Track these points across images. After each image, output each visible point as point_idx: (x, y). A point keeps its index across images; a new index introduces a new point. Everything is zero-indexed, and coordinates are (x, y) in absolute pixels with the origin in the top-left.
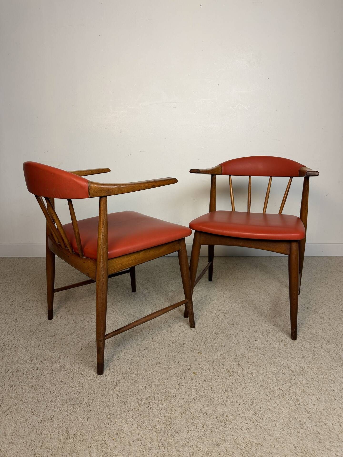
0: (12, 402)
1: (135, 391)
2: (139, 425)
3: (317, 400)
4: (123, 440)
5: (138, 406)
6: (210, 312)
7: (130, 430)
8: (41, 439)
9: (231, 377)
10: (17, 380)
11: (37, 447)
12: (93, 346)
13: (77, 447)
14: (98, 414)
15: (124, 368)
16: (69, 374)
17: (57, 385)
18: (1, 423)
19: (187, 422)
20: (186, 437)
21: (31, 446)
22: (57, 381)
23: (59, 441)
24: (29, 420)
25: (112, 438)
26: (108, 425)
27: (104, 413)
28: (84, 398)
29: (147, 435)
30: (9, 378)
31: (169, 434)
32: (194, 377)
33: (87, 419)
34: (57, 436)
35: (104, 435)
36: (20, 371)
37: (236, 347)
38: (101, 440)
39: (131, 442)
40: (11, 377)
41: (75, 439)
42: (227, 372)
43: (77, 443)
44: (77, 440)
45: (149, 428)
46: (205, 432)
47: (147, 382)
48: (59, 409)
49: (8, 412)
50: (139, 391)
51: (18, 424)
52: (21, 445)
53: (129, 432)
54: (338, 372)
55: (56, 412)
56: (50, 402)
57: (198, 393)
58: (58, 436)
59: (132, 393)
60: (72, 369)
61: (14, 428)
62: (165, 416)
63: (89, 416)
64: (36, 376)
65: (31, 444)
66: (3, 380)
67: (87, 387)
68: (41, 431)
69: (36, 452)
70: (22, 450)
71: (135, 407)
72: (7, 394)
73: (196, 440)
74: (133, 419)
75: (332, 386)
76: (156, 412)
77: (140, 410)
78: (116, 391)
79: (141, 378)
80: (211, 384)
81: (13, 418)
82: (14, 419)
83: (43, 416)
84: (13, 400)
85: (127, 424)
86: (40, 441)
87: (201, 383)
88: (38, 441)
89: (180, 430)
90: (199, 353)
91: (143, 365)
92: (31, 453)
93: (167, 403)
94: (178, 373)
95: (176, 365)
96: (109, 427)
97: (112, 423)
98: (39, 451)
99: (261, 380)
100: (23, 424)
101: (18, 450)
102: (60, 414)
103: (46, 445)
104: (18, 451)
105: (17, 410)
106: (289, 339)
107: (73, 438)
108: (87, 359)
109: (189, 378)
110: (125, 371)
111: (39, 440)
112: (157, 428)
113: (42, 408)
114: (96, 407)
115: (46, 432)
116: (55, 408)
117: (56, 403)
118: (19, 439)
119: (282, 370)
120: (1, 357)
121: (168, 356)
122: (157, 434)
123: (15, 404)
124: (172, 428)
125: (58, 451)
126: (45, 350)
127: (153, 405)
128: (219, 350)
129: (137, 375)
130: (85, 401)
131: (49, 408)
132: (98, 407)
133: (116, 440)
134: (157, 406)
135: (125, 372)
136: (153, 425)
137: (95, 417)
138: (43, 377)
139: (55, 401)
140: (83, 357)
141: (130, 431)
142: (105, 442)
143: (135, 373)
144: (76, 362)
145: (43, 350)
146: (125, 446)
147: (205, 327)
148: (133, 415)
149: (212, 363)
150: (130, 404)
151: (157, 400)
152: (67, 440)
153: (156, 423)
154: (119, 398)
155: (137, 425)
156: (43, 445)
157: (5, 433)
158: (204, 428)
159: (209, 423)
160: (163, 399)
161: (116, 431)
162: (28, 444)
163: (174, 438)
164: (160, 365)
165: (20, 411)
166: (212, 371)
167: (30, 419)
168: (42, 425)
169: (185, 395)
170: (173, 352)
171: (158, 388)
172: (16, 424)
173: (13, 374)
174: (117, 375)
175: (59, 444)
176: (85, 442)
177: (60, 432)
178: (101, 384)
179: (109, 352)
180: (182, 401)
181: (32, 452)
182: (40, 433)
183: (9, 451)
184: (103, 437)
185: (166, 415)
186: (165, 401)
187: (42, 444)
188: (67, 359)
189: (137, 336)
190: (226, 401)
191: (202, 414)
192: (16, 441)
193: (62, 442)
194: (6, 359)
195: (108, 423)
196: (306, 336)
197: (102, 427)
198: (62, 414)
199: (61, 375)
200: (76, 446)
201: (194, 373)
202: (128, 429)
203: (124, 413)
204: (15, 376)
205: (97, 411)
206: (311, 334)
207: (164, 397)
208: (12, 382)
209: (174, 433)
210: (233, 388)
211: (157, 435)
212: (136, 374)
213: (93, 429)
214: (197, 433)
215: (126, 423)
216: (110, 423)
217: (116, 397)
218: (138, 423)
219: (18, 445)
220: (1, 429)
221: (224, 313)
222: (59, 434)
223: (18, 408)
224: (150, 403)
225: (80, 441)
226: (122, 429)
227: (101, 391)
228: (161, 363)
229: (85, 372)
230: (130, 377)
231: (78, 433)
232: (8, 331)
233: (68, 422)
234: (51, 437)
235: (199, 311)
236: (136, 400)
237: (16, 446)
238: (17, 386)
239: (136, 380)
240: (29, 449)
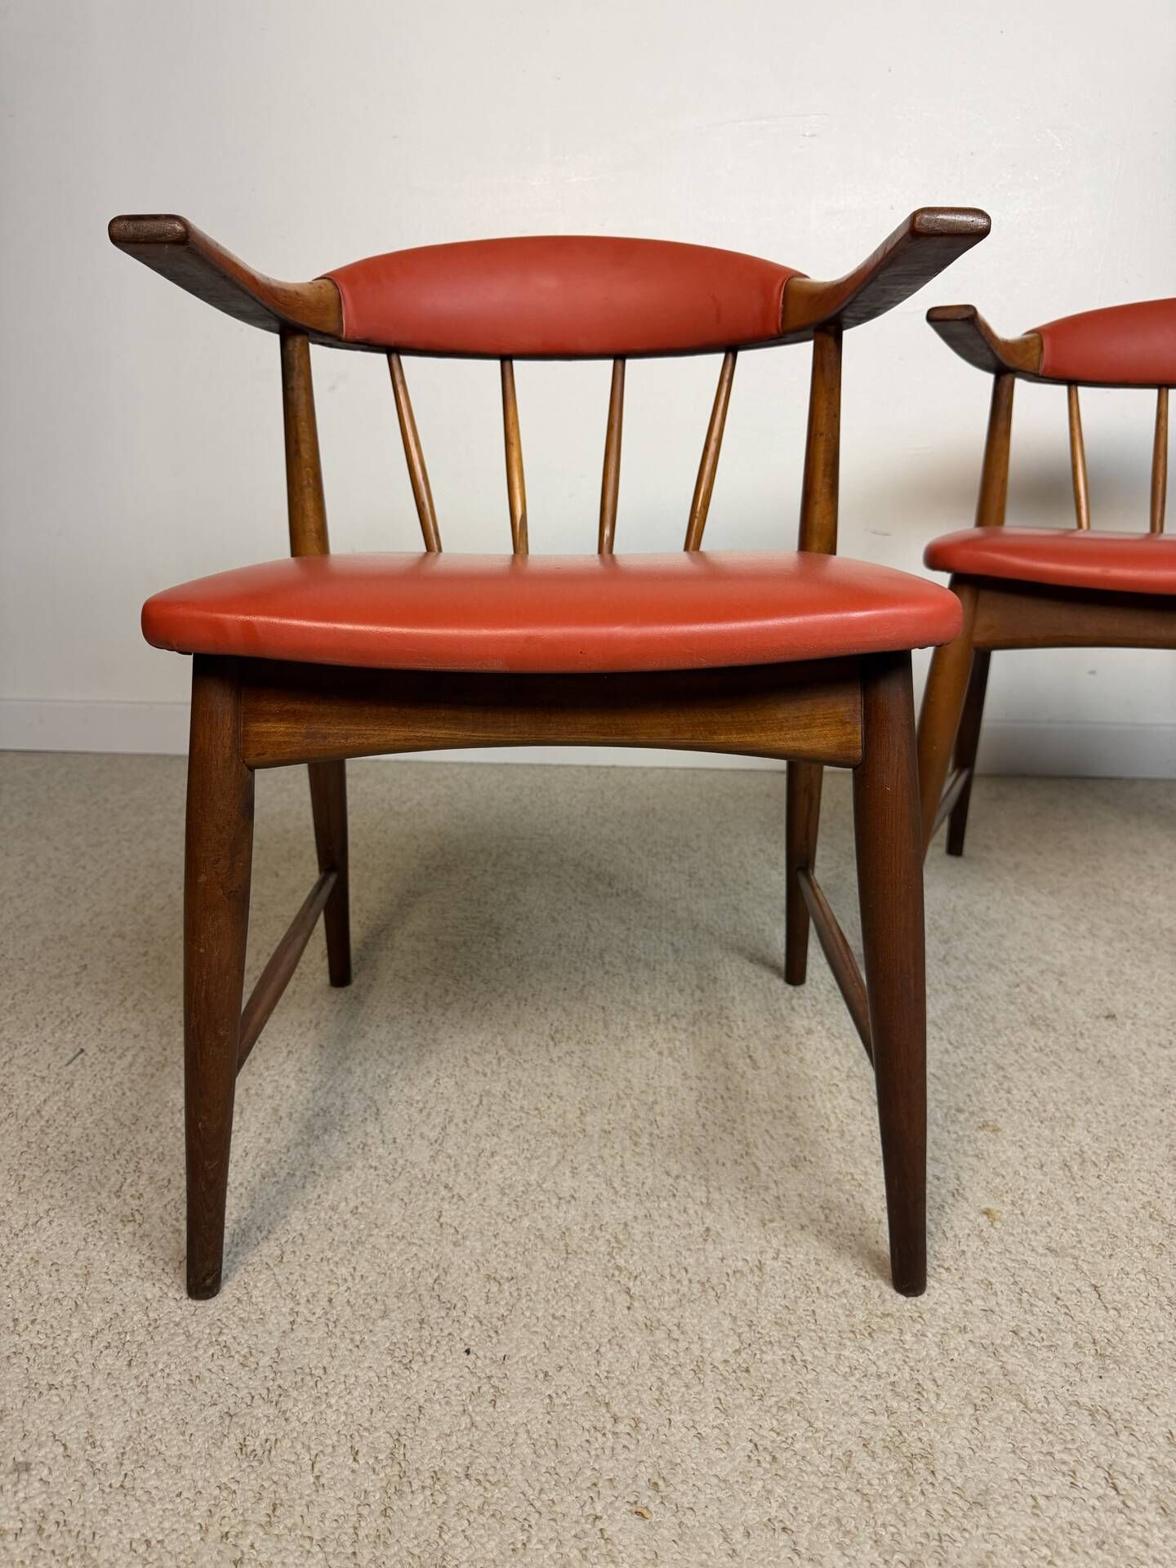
0: (128, 1290)
1: (714, 1281)
2: (761, 1448)
4: (689, 1519)
5: (738, 1352)
6: (991, 966)
7: (717, 1470)
8: (266, 1484)
10: (156, 1197)
11: (245, 1522)
12: (488, 1071)
13: (455, 1541)
14: (546, 1374)
15: (640, 1169)
16: (390, 1184)
17: (338, 1230)
18: (75, 1387)
19: (1018, 1451)
20: (1033, 1530)
21: (216, 1517)
22: (333, 1208)
23: (357, 1502)
24: (208, 1381)
25: (634, 1508)
26: (599, 1435)
27: (573, 1371)
28: (466, 1294)
29: (817, 1504)
30: (119, 1184)
31: (936, 1508)
32: (992, 1231)
33: (490, 1397)
34: (347, 1472)
35: (589, 1485)
36: (168, 1158)
37: (1158, 1110)
38: (575, 1511)
39: (738, 1535)
40: (129, 1181)
41: (441, 1499)
42: (1151, 1217)
43: (453, 1521)
44: (452, 1505)
45: (818, 1466)
46: (1126, 1511)
47: (764, 1243)
48: (352, 1340)
49: (107, 1336)
50: (733, 1280)
51: (155, 1395)
52: (170, 1506)
53: (714, 1481)
55: (338, 1353)
56: (308, 1301)
57: (1032, 1305)
58: (353, 1471)
59: (696, 1287)
60: (401, 1162)
61: (134, 1415)
62: (890, 1412)
63: (501, 1386)
64: (241, 1184)
65: (216, 1505)
66: (94, 1190)
67: (478, 1245)
68: (267, 1441)
69: (242, 1552)
70: (174, 1536)
71: (726, 1357)
72: (107, 1251)
73: (1091, 1552)
74: (724, 1411)
76: (836, 1387)
77: (751, 1370)
78: (617, 1273)
79: (728, 1219)
80: (1085, 1267)
81: (130, 1364)
82: (135, 1371)
83: (274, 1365)
84: (133, 1280)
85: (699, 1436)
86: (265, 1494)
87: (1032, 1259)
88: (250, 1494)
89: (987, 1491)
90: (988, 1126)
91: (729, 1164)
92: (219, 1552)
93: (887, 1348)
96: (609, 1444)
97: (622, 1428)
98: (256, 1545)
100: (177, 1398)
101: (152, 1529)
102: (357, 1364)
103: (291, 1516)
104: (150, 1535)
105: (153, 1326)
107: (428, 1492)
108: (465, 1122)
109: (969, 1235)
110: (649, 1181)
111: (256, 1489)
112: (861, 1469)
113: (270, 1327)
114: (531, 1341)
115: (292, 1447)
116: (330, 1334)
117: (334, 1308)
118: (157, 1473)
120: (90, 1096)
121: (842, 1133)
122: (866, 1504)
123: (144, 1301)
124: (940, 1479)
125: (354, 1553)
126: (277, 1078)
127: (816, 1352)
128: (1080, 1120)
129: (709, 1204)
130: (471, 1313)
131: (301, 1332)
132: (538, 1340)
133: (654, 1518)
134: (839, 1357)
135: (646, 1188)
136: (839, 1453)
137: (529, 1389)
139: (330, 1300)
140: (449, 1114)
141: (722, 1475)
142: (599, 1525)
143: (698, 1194)
144: (418, 1133)
145: (268, 1079)
146: (708, 1554)
147: (984, 1024)
148: (722, 1396)
149: (1060, 1172)
150: (696, 1339)
151: (830, 1329)
152: (400, 1498)
153: (852, 1444)
154: (636, 1304)
155: (751, 1446)
156: (277, 1513)
157: (90, 1435)
158: (1115, 1488)
159: (1134, 1461)
160: (862, 1327)
161: (646, 1473)
162: (203, 1506)
163: (967, 1535)
164: (809, 1169)
165: (165, 1336)
166: (1072, 1209)
167: (214, 1376)
168: (271, 1411)
169: (965, 1312)
170: (860, 1118)
171: (823, 1269)
172: (143, 1398)
173: (137, 1170)
174: (613, 1202)
175: (360, 1515)
176: (493, 1515)
177: (360, 1454)
178: (542, 1237)
179: (561, 1098)
180: (962, 1338)
181: (221, 1547)
182: (259, 1452)
183: (106, 1535)
184: (585, 1495)
185: (895, 1405)
186: (870, 1334)
187: (274, 1510)
188: (376, 1119)
189: (677, 1043)
191: (1086, 1413)
192: (144, 1481)
193: (377, 1508)
194: (108, 1105)
195: (599, 1425)
197: (574, 1443)
198: (366, 1365)
199: (352, 1187)
200: (446, 1537)
201: (987, 1212)
202: (710, 1463)
203: (675, 1380)
204: (145, 1177)
205: (536, 1361)
207: (860, 1315)
208: (135, 1203)
209: (960, 1503)
211: (870, 1508)
212: (704, 1201)
213: (528, 1451)
214: (1087, 1514)
215: (694, 1432)
216: (609, 1426)
217: (623, 1300)
218: (756, 1439)
219: (154, 1504)
220: (75, 1417)
221: (1054, 973)
222: (355, 1466)
223: (156, 1320)
224: (801, 1342)
225: (465, 1512)
226: (679, 1460)
227: (544, 1269)
228: (813, 1159)
229: (461, 1179)
230: (675, 1215)
231: (455, 1466)
232: (121, 997)
233: (398, 1404)
234: (317, 1477)
235: (939, 960)
236: (726, 1323)
237: (144, 1511)
238: (155, 1220)
239: (708, 1230)
240: (207, 1530)
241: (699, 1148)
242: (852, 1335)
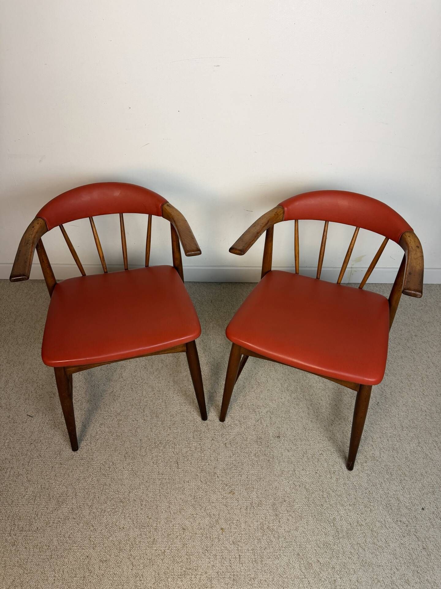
0: (15, 571)
1: (153, 558)
3: (357, 581)
6: (253, 410)
9: (265, 537)
10: (20, 535)
15: (141, 515)
17: (65, 545)
22: (64, 536)
28: (95, 567)
32: (222, 536)
36: (22, 518)
40: (12, 529)
42: (261, 528)
50: (157, 558)
54: (392, 532)
56: (58, 572)
57: (224, 563)
59: (148, 561)
60: (81, 515)
64: (41, 528)
67: (99, 548)
75: (379, 557)
78: (131, 557)
79: (160, 534)
80: (240, 548)
84: (16, 567)
87: (228, 546)
90: (232, 492)
93: (187, 580)
94: (203, 528)
95: (202, 512)
99: (298, 544)
106: (344, 467)
108: (98, 497)
109: (216, 538)
110: (143, 521)
117: (64, 574)
119: (326, 527)
121: (194, 497)
128: (256, 488)
129: (156, 529)
130: (96, 573)
135: (142, 523)
138: (49, 529)
143: (154, 525)
149: (245, 511)
151: (176, 574)
154: (134, 568)
160: (183, 573)
164: (183, 513)
169: (208, 567)
173: (14, 524)
174: (133, 529)
178: (114, 544)
179: (124, 485)
180: (205, 576)
186: (185, 576)
188: (75, 497)
190: (254, 579)
196: (366, 462)
201: (222, 529)
206: (373, 458)
207: (184, 569)
210: (265, 557)
217: (131, 567)
224: (169, 579)
236: (153, 573)
238: (20, 544)
239: (154, 539)
241: (157, 506)
242: (180, 577)
